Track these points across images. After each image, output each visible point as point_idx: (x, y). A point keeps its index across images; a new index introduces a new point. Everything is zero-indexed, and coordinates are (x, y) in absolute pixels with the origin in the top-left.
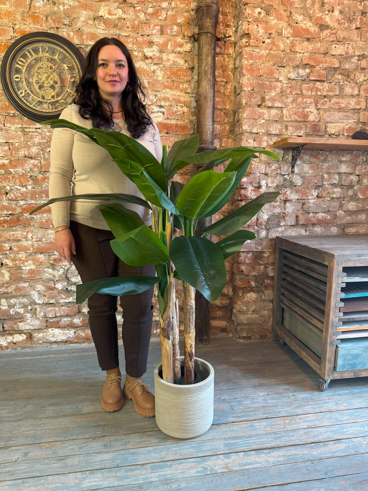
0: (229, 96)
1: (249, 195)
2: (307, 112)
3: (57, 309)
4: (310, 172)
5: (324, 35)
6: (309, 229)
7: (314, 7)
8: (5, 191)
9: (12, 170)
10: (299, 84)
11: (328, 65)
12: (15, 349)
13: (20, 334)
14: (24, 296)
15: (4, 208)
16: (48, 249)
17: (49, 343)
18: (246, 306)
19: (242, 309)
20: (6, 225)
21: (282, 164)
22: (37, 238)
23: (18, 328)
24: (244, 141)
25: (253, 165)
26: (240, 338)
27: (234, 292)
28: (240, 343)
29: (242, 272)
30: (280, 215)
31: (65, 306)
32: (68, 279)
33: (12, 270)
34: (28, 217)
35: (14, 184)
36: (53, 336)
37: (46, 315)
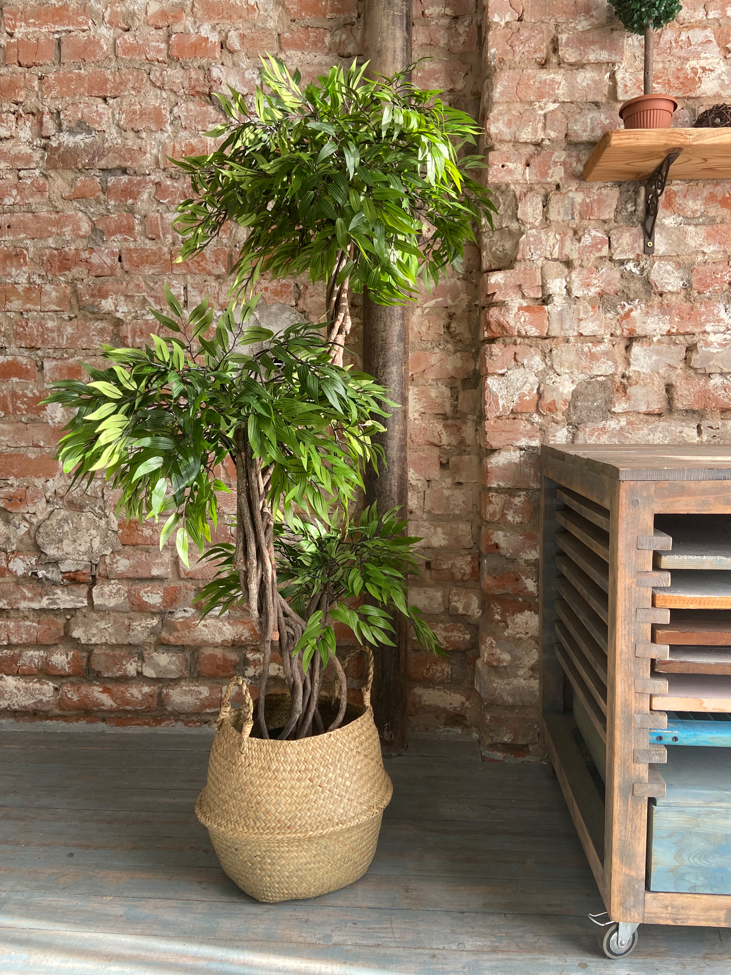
0: (462, 54)
1: (512, 323)
2: (694, 70)
3: (11, 624)
4: (706, 250)
6: (711, 424)
18: (510, 652)
19: (499, 660)
21: (616, 228)
24: (496, 167)
25: (524, 236)
26: (494, 746)
27: (484, 611)
28: (492, 760)
29: (497, 551)
30: (613, 382)
31: (31, 618)
32: (37, 548)
36: (1, 695)
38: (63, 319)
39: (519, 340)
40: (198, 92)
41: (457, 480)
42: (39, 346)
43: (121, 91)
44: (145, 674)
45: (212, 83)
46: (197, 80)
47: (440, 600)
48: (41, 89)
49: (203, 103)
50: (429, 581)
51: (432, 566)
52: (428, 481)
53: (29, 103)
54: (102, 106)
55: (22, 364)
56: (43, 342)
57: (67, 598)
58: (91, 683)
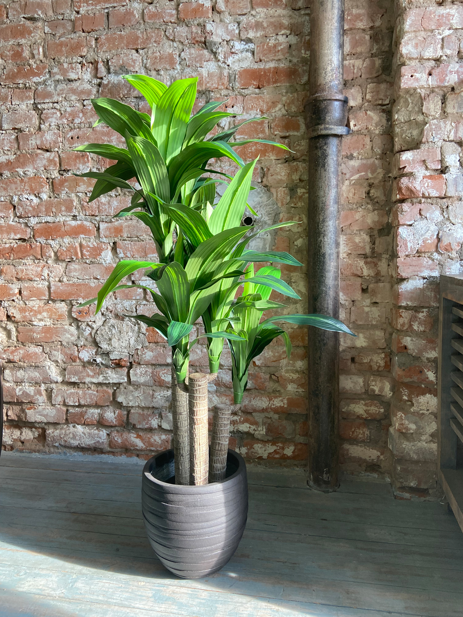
1: (418, 188)
3: (80, 392)
8: (11, 203)
9: (20, 171)
12: (22, 451)
13: (31, 428)
14: (36, 367)
15: (10, 229)
16: (70, 294)
17: (68, 447)
18: (415, 423)
19: (407, 428)
20: (12, 255)
22: (55, 276)
23: (26, 418)
24: (406, 77)
25: (428, 125)
26: (403, 488)
27: (394, 393)
28: (402, 499)
29: (405, 351)
31: (93, 388)
32: (96, 344)
33: (20, 327)
34: (42, 242)
35: (23, 191)
36: (74, 437)
37: (64, 401)
38: (111, 196)
39: (423, 200)
40: (197, 41)
41: (374, 301)
42: (97, 214)
43: (148, 44)
44: (163, 427)
45: (207, 34)
46: (197, 33)
47: (362, 384)
48: (96, 46)
49: (200, 48)
50: (354, 371)
51: (356, 359)
52: (353, 301)
53: (89, 56)
54: (135, 55)
55: (87, 226)
56: (99, 212)
57: (115, 376)
58: (129, 432)
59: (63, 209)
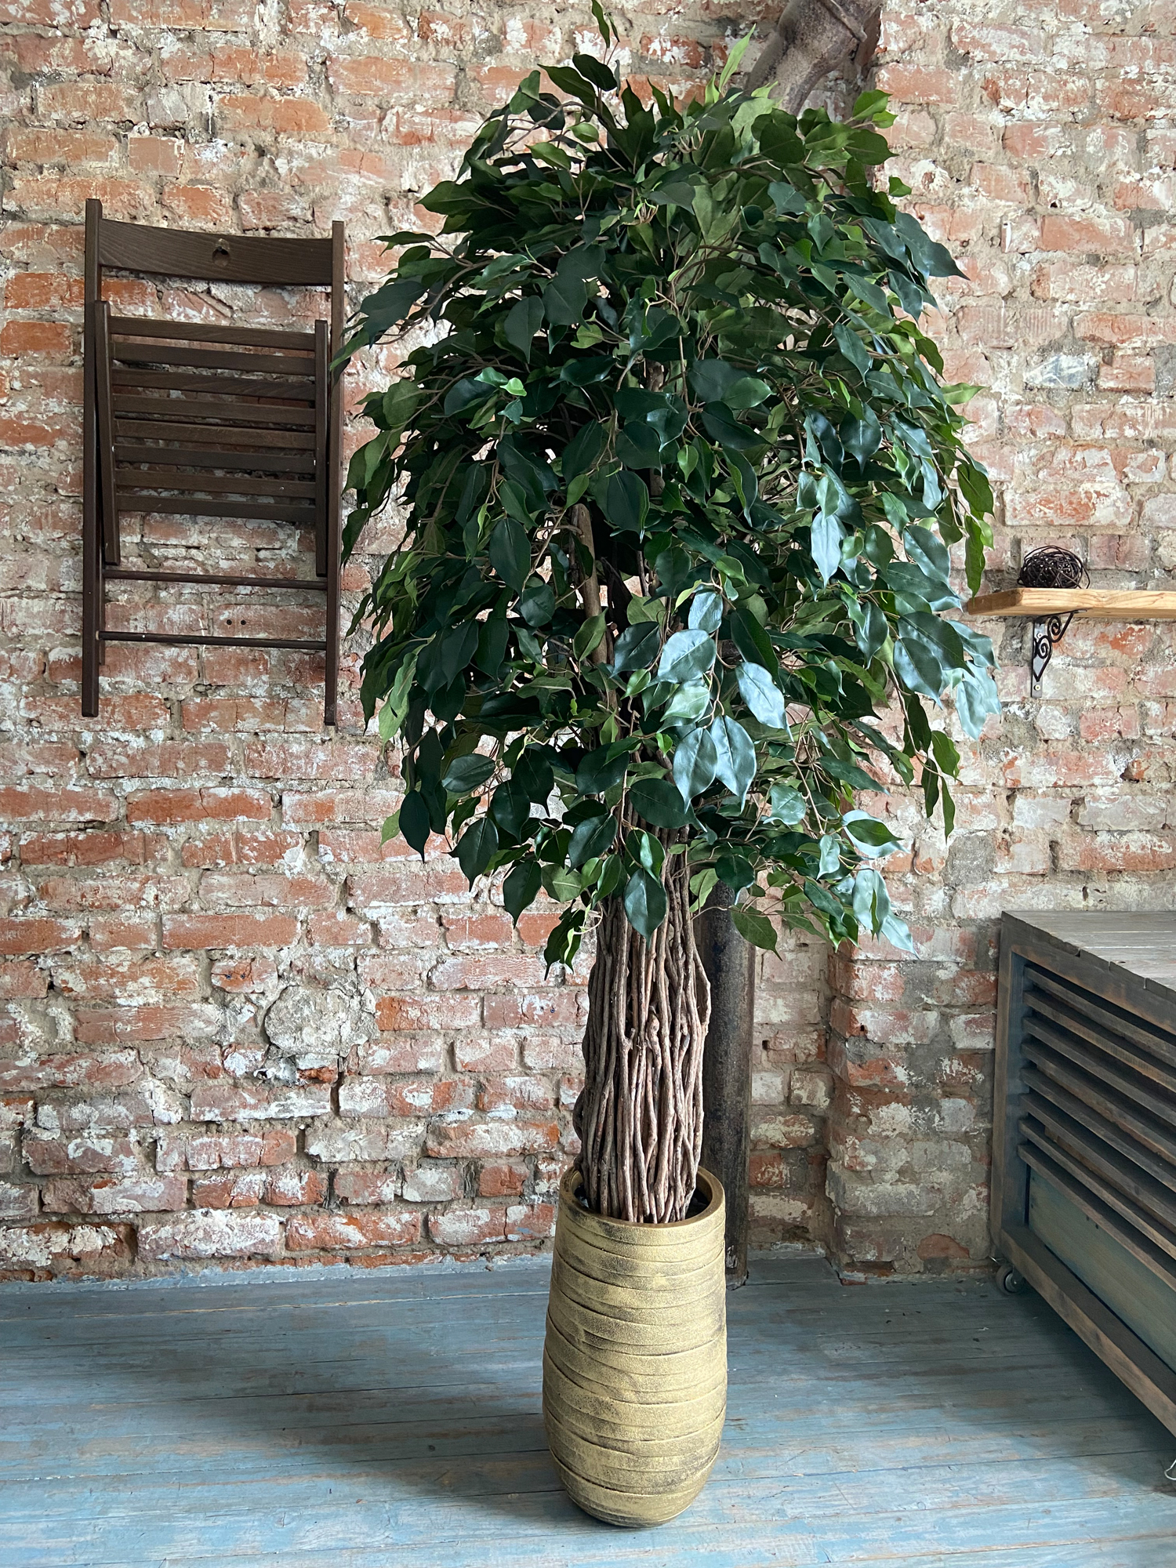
1: (886, 770)
2: (1088, 495)
3: (225, 1141)
4: (1095, 695)
5: (1147, 241)
6: (1098, 886)
7: (1112, 154)
8: (75, 745)
9: (104, 681)
10: (1061, 404)
11: (1161, 337)
12: (78, 1278)
13: (98, 1226)
14: (120, 1095)
15: (70, 800)
16: (208, 938)
17: (192, 1259)
18: (875, 1153)
19: (862, 1164)
20: (73, 857)
21: (1001, 666)
22: (173, 901)
23: (90, 1206)
26: (855, 1266)
27: (832, 1099)
28: (853, 1283)
29: (862, 1034)
30: (995, 838)
31: (253, 1131)
32: (267, 1039)
33: (82, 1009)
34: (146, 831)
35: (108, 723)
36: (208, 1236)
37: (186, 1163)
38: (313, 742)
41: (802, 941)
42: (278, 776)
44: (406, 1197)
47: (780, 1087)
50: (766, 1064)
51: (770, 1045)
55: (252, 799)
56: (284, 771)
57: (304, 1102)
58: (331, 1214)
59: (203, 763)
